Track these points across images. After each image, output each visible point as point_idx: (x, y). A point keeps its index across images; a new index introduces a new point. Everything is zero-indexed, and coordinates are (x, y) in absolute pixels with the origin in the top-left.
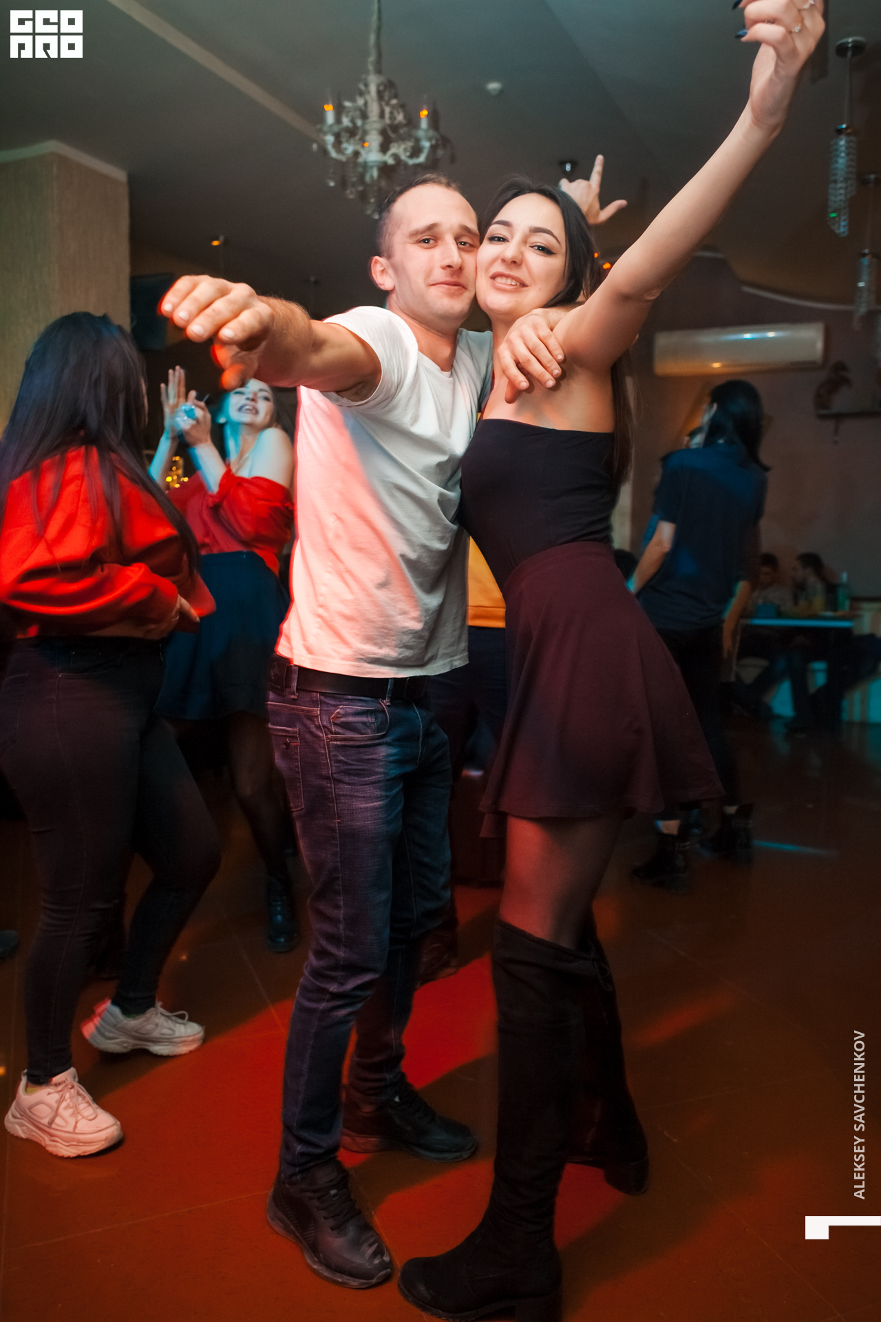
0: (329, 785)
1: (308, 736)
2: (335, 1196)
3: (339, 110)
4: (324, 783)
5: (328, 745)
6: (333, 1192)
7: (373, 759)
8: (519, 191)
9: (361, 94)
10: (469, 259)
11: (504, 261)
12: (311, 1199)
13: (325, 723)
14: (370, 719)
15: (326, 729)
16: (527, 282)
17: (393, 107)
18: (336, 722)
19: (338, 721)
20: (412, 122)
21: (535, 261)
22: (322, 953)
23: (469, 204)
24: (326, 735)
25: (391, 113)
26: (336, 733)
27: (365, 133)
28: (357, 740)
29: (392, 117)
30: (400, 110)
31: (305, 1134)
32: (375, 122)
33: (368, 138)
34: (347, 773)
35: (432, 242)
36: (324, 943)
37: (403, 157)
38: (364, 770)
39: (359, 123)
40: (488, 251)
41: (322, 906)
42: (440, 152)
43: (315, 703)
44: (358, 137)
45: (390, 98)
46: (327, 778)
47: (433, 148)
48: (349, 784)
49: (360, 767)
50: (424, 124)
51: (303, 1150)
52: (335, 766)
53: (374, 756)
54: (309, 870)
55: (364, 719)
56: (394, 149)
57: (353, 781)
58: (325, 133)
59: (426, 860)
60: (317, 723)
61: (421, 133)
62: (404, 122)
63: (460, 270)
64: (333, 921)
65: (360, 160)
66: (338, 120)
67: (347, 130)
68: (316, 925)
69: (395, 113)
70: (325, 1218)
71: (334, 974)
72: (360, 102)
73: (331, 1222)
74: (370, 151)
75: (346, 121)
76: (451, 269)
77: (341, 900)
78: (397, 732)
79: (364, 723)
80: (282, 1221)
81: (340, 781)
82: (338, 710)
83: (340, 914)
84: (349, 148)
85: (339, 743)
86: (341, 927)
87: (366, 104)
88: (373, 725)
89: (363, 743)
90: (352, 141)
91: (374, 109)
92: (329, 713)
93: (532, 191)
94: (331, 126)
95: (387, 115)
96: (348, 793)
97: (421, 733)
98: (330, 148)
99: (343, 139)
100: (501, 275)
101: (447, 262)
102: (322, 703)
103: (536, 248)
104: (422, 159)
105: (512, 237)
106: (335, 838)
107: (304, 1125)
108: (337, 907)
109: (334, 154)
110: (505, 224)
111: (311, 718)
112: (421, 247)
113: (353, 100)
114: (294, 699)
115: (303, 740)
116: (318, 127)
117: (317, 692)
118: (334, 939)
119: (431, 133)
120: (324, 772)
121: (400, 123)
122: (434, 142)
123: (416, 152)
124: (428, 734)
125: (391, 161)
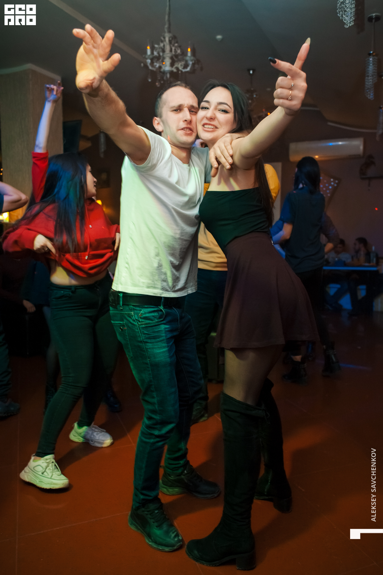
0: (142, 345)
1: (130, 325)
2: (157, 513)
3: (153, 49)
4: (140, 344)
5: (139, 327)
6: (156, 512)
7: (159, 331)
8: (213, 86)
9: (162, 42)
10: (194, 118)
11: (207, 118)
12: (147, 514)
13: (136, 318)
14: (156, 314)
15: (137, 321)
16: (218, 127)
17: (176, 47)
18: (141, 317)
19: (142, 317)
20: (184, 53)
21: (221, 117)
22: (150, 418)
23: (194, 94)
24: (138, 323)
25: (175, 50)
26: (142, 322)
27: (164, 58)
28: (151, 324)
29: (176, 51)
30: (179, 48)
31: (144, 492)
32: (168, 53)
33: (165, 60)
34: (149, 338)
35: (178, 111)
36: (150, 414)
37: (180, 68)
38: (156, 336)
39: (161, 54)
40: (201, 113)
41: (147, 398)
42: (196, 66)
43: (131, 310)
44: (160, 60)
45: (175, 43)
46: (141, 342)
47: (193, 64)
48: (151, 343)
49: (155, 335)
50: (189, 54)
51: (143, 498)
52: (144, 336)
53: (160, 329)
54: (139, 383)
55: (153, 314)
56: (176, 66)
57: (152, 342)
58: (147, 59)
59: (191, 370)
60: (133, 319)
61: (188, 58)
62: (181, 53)
63: (190, 122)
64: (153, 404)
65: (162, 70)
66: (152, 53)
67: (156, 57)
68: (147, 407)
69: (177, 49)
70: (153, 522)
71: (156, 426)
72: (162, 45)
73: (156, 524)
74: (166, 66)
75: (155, 53)
76: (187, 122)
77: (155, 394)
78: (169, 318)
79: (153, 316)
80: (135, 525)
81: (147, 342)
82: (142, 312)
83: (155, 400)
84: (157, 65)
85: (144, 326)
86: (157, 406)
87: (164, 46)
88: (157, 316)
89: (154, 325)
90: (158, 62)
91: (168, 48)
92: (137, 314)
93: (218, 86)
94: (150, 55)
95: (173, 50)
96: (151, 347)
97: (179, 318)
98: (149, 65)
99: (154, 61)
100: (206, 124)
101: (185, 119)
102: (134, 309)
103: (221, 111)
104: (188, 69)
105: (210, 107)
106: (148, 367)
107: (144, 488)
108: (153, 397)
109: (150, 68)
110: (207, 102)
111: (130, 316)
112: (174, 113)
113: (159, 44)
114: (121, 309)
115: (128, 326)
116: (144, 56)
117: (131, 305)
118: (154, 412)
119: (192, 58)
120: (139, 339)
121: (179, 54)
122: (193, 62)
123: (186, 66)
124: (182, 318)
125: (175, 70)
